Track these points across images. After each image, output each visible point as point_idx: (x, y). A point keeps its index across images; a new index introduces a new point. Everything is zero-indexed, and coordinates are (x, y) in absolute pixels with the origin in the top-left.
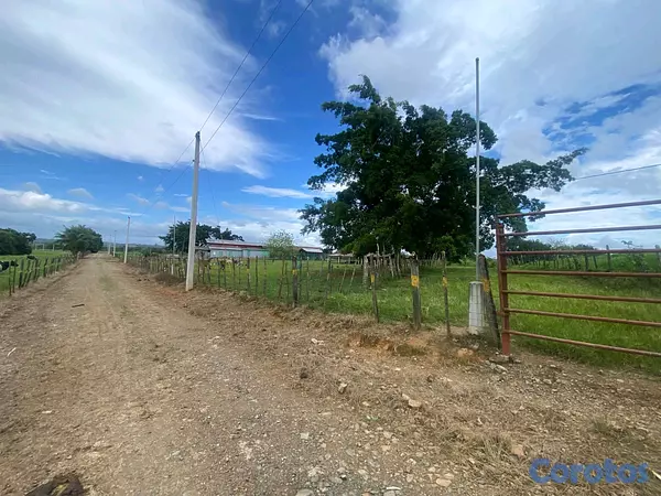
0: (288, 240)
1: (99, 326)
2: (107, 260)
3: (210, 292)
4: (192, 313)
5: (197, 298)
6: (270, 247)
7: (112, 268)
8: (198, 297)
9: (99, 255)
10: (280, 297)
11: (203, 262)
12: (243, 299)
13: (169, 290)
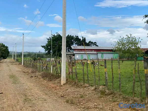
0: (134, 42)
1: (12, 107)
2: (12, 63)
3: (78, 86)
4: (67, 102)
5: (69, 90)
6: (120, 50)
7: (16, 69)
8: (71, 89)
9: (7, 60)
10: (133, 93)
11: (72, 63)
12: (103, 93)
13: (51, 84)
